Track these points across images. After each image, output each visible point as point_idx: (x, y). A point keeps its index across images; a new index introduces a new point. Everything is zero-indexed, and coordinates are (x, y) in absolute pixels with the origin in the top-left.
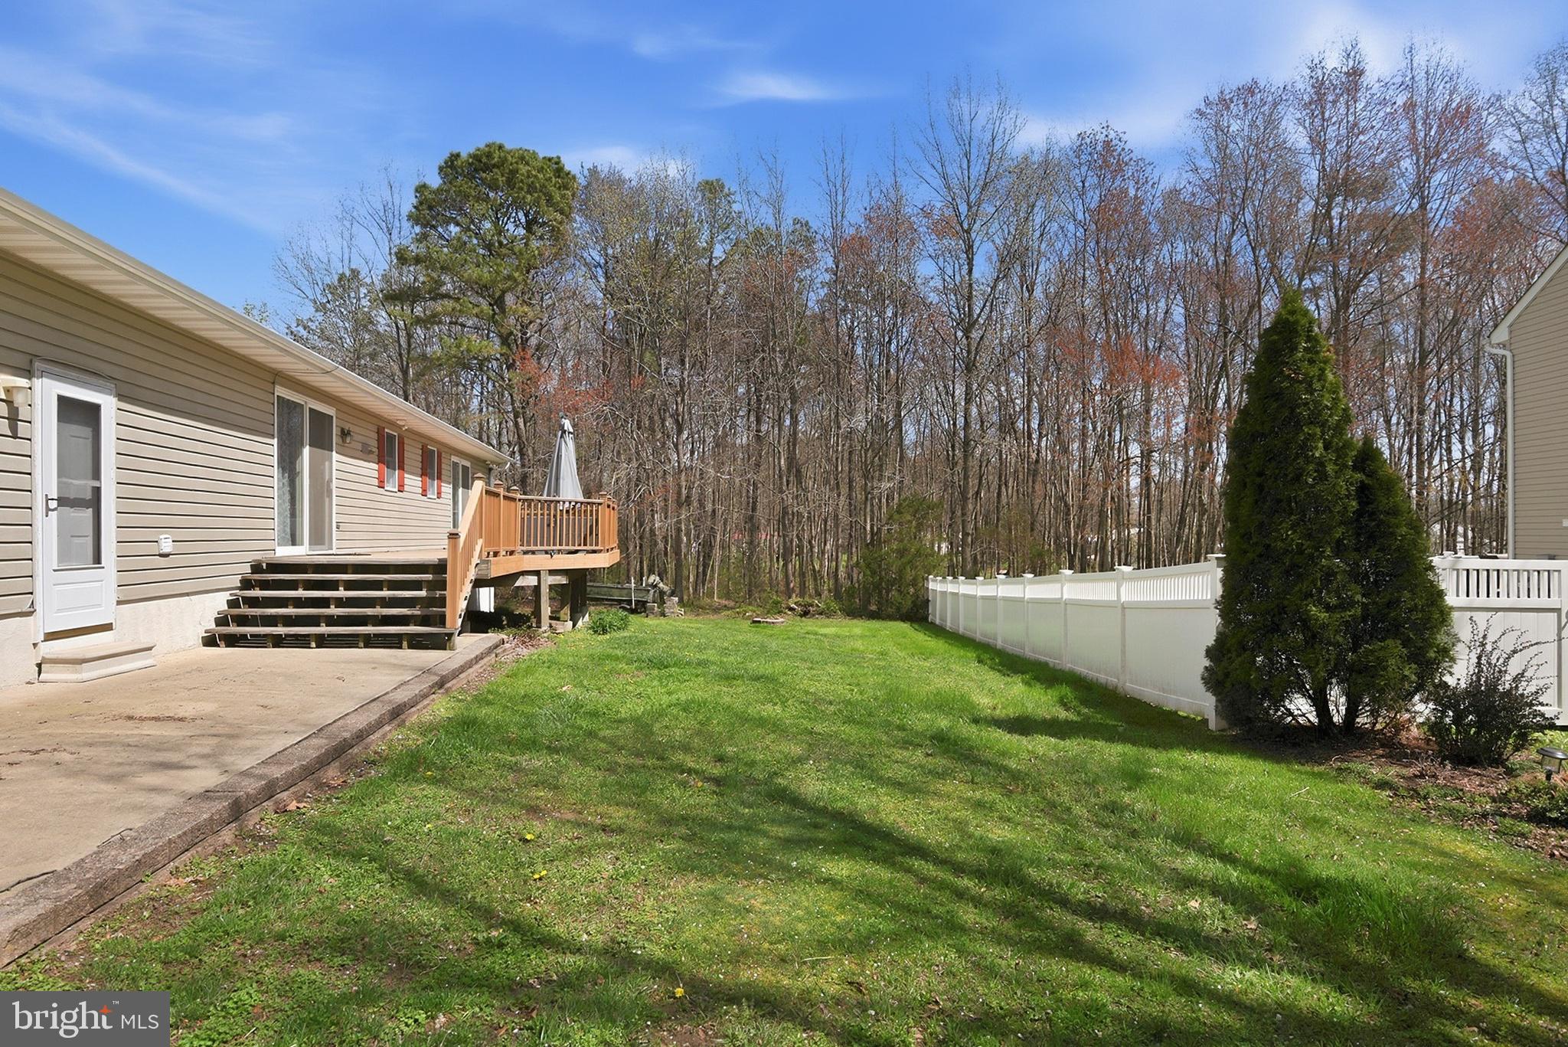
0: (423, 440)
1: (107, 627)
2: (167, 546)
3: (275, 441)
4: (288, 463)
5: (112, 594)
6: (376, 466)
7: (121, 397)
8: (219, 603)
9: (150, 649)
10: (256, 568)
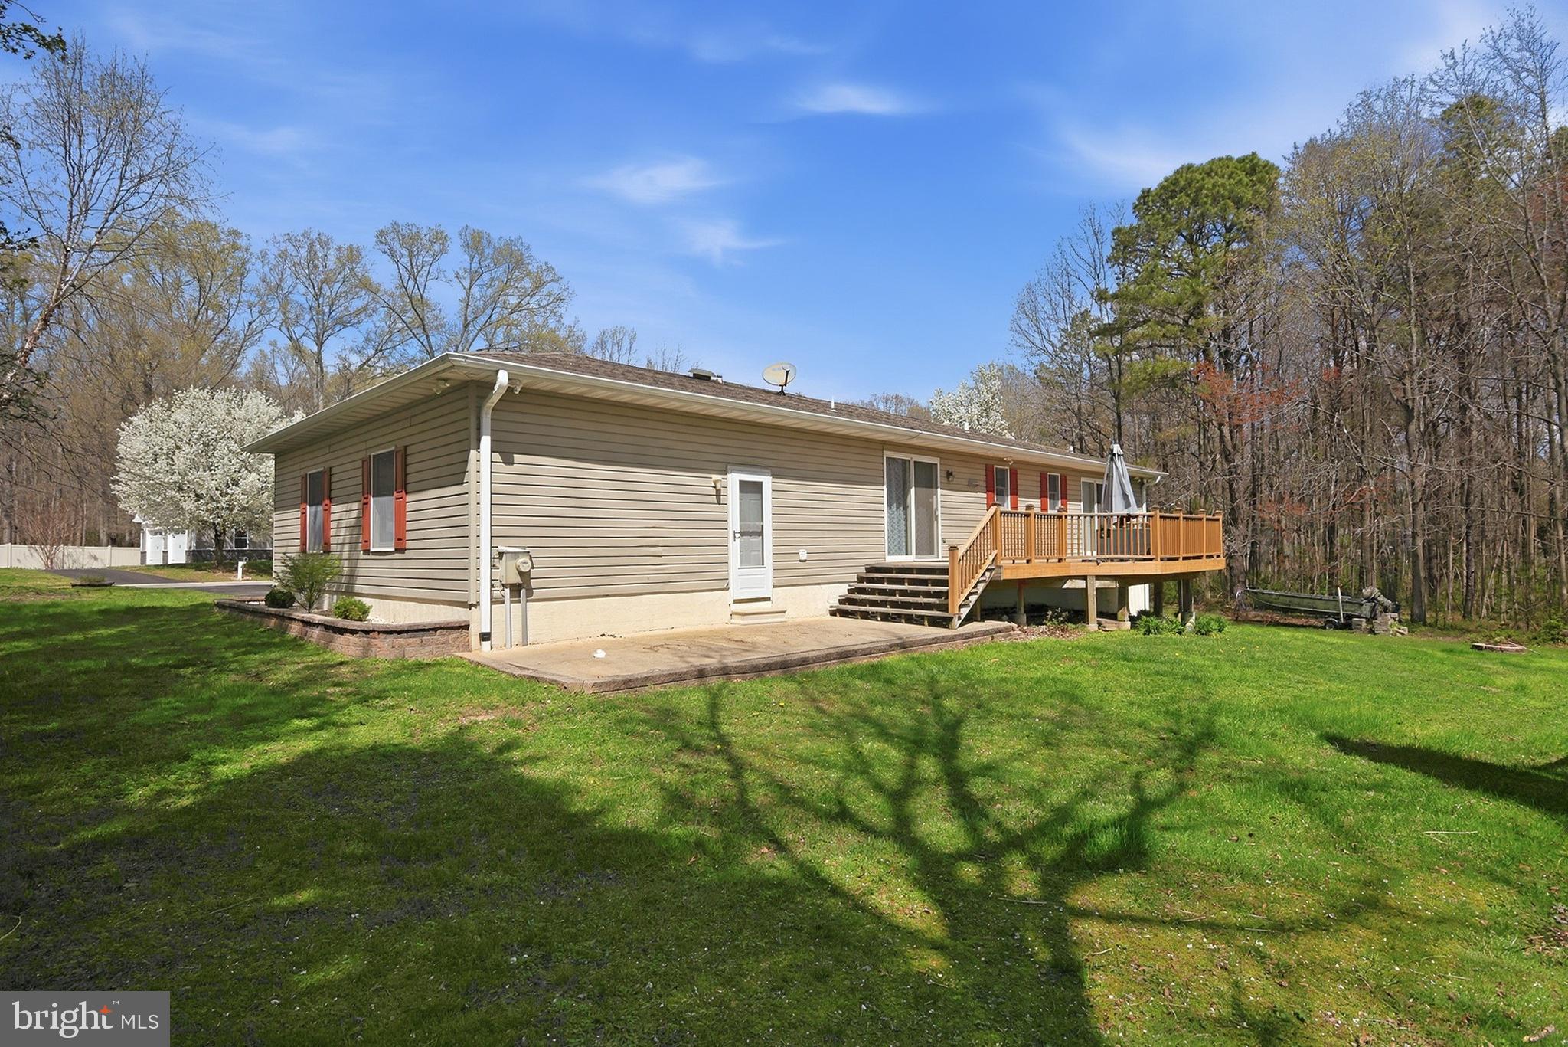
0: (1041, 469)
1: (768, 599)
2: (803, 556)
3: (885, 487)
4: (898, 499)
5: (771, 582)
6: (985, 495)
7: (774, 476)
8: (843, 590)
9: (784, 612)
10: (870, 569)
